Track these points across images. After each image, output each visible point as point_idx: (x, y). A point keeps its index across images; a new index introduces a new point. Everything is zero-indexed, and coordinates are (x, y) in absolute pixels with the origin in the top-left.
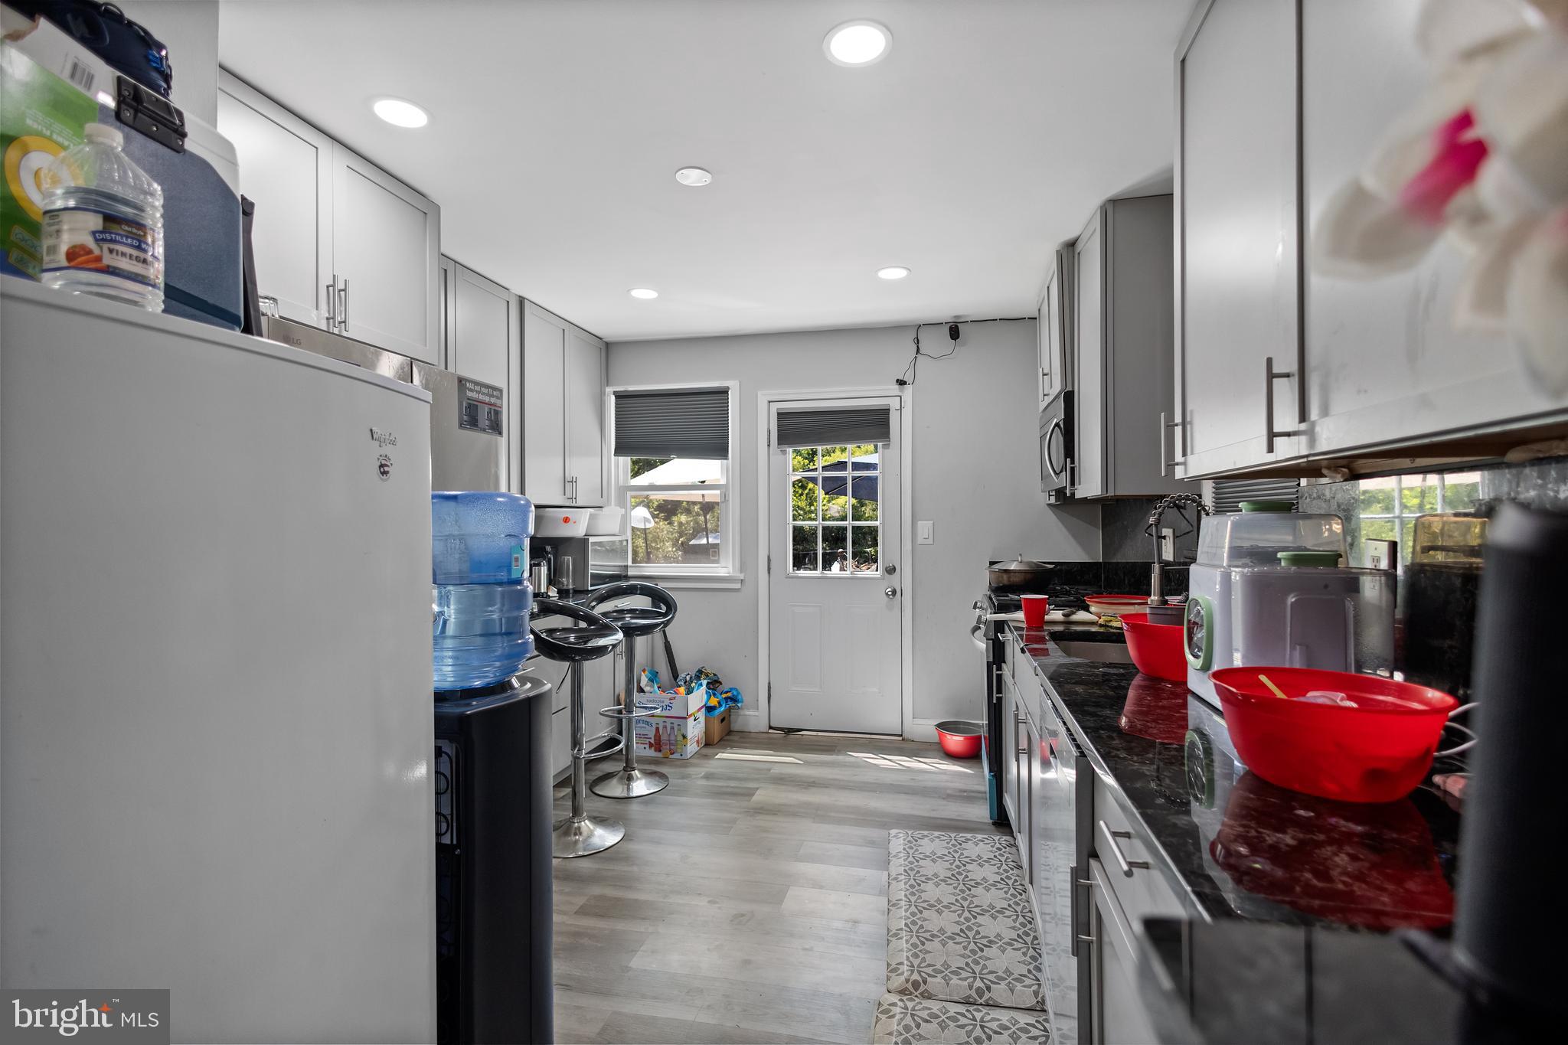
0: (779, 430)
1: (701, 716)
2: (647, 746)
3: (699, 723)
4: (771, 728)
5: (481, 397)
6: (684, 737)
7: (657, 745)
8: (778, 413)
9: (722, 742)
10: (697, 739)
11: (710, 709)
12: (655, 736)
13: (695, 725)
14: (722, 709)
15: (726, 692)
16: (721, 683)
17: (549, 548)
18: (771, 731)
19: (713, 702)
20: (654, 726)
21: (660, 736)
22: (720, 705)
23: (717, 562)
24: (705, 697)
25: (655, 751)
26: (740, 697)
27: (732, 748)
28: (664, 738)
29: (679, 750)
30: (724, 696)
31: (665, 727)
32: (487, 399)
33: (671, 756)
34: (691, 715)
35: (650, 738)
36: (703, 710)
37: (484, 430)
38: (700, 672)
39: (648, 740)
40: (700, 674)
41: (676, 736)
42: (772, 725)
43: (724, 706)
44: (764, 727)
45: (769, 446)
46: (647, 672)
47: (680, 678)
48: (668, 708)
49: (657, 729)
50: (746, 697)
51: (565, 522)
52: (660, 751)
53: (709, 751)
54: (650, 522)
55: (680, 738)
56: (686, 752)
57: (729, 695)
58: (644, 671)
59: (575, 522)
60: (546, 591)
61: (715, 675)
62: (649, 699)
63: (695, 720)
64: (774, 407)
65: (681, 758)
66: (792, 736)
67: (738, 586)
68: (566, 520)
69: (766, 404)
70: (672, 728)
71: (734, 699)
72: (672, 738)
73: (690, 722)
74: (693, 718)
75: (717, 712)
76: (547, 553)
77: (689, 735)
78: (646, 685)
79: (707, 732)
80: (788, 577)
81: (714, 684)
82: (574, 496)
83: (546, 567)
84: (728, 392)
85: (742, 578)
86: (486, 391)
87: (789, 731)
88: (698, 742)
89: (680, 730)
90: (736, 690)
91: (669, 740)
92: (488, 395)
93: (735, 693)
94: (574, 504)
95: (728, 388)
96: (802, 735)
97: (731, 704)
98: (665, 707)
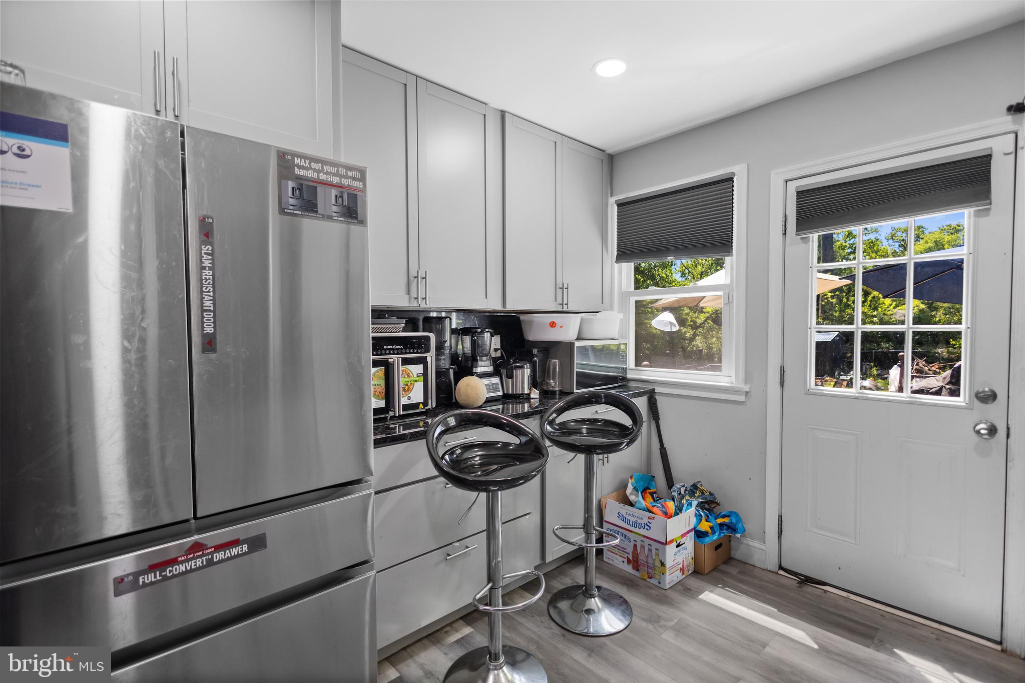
0: (798, 213)
1: (689, 542)
2: (626, 561)
3: (685, 548)
4: (781, 568)
5: (323, 177)
6: (663, 564)
7: (635, 562)
8: (798, 193)
9: (715, 574)
10: (681, 566)
11: (700, 535)
12: (633, 553)
13: (678, 552)
14: (715, 537)
15: (724, 516)
16: (718, 504)
17: (535, 351)
18: (781, 572)
19: (705, 526)
20: (632, 543)
21: (638, 555)
22: (714, 533)
23: (719, 369)
24: (694, 521)
25: (634, 568)
26: (740, 525)
27: (725, 585)
28: (642, 557)
29: (657, 577)
30: (720, 521)
31: (642, 547)
32: (335, 180)
33: (648, 580)
34: (672, 541)
35: (629, 554)
36: (692, 534)
37: (330, 218)
38: (695, 486)
39: (627, 555)
40: (694, 489)
41: (654, 560)
42: (784, 565)
43: (717, 534)
44: (772, 565)
45: (785, 234)
46: (633, 480)
47: (674, 488)
48: (646, 527)
49: (635, 546)
50: (750, 525)
51: (552, 326)
52: (638, 570)
53: (694, 583)
54: (675, 326)
55: (658, 564)
56: (665, 580)
57: (726, 520)
58: (631, 477)
59: (561, 327)
60: (529, 392)
61: (711, 494)
62: (628, 512)
63: (678, 546)
64: (793, 188)
65: (658, 585)
66: (809, 589)
67: (742, 398)
68: (553, 325)
69: (781, 184)
70: (650, 550)
71: (732, 528)
72: (650, 561)
73: (671, 549)
74: (675, 544)
75: (707, 540)
76: (534, 356)
77: (669, 563)
78: (631, 494)
79: (696, 559)
80: (808, 393)
81: (709, 505)
82: (565, 302)
83: (529, 370)
84: (733, 178)
85: (747, 390)
86: (334, 170)
87: (807, 580)
88: (682, 570)
89: (657, 555)
90: (736, 515)
91: (647, 563)
92: (336, 175)
93: (734, 521)
94: (565, 309)
95: (733, 174)
96: (825, 591)
97: (726, 532)
98: (643, 525)
